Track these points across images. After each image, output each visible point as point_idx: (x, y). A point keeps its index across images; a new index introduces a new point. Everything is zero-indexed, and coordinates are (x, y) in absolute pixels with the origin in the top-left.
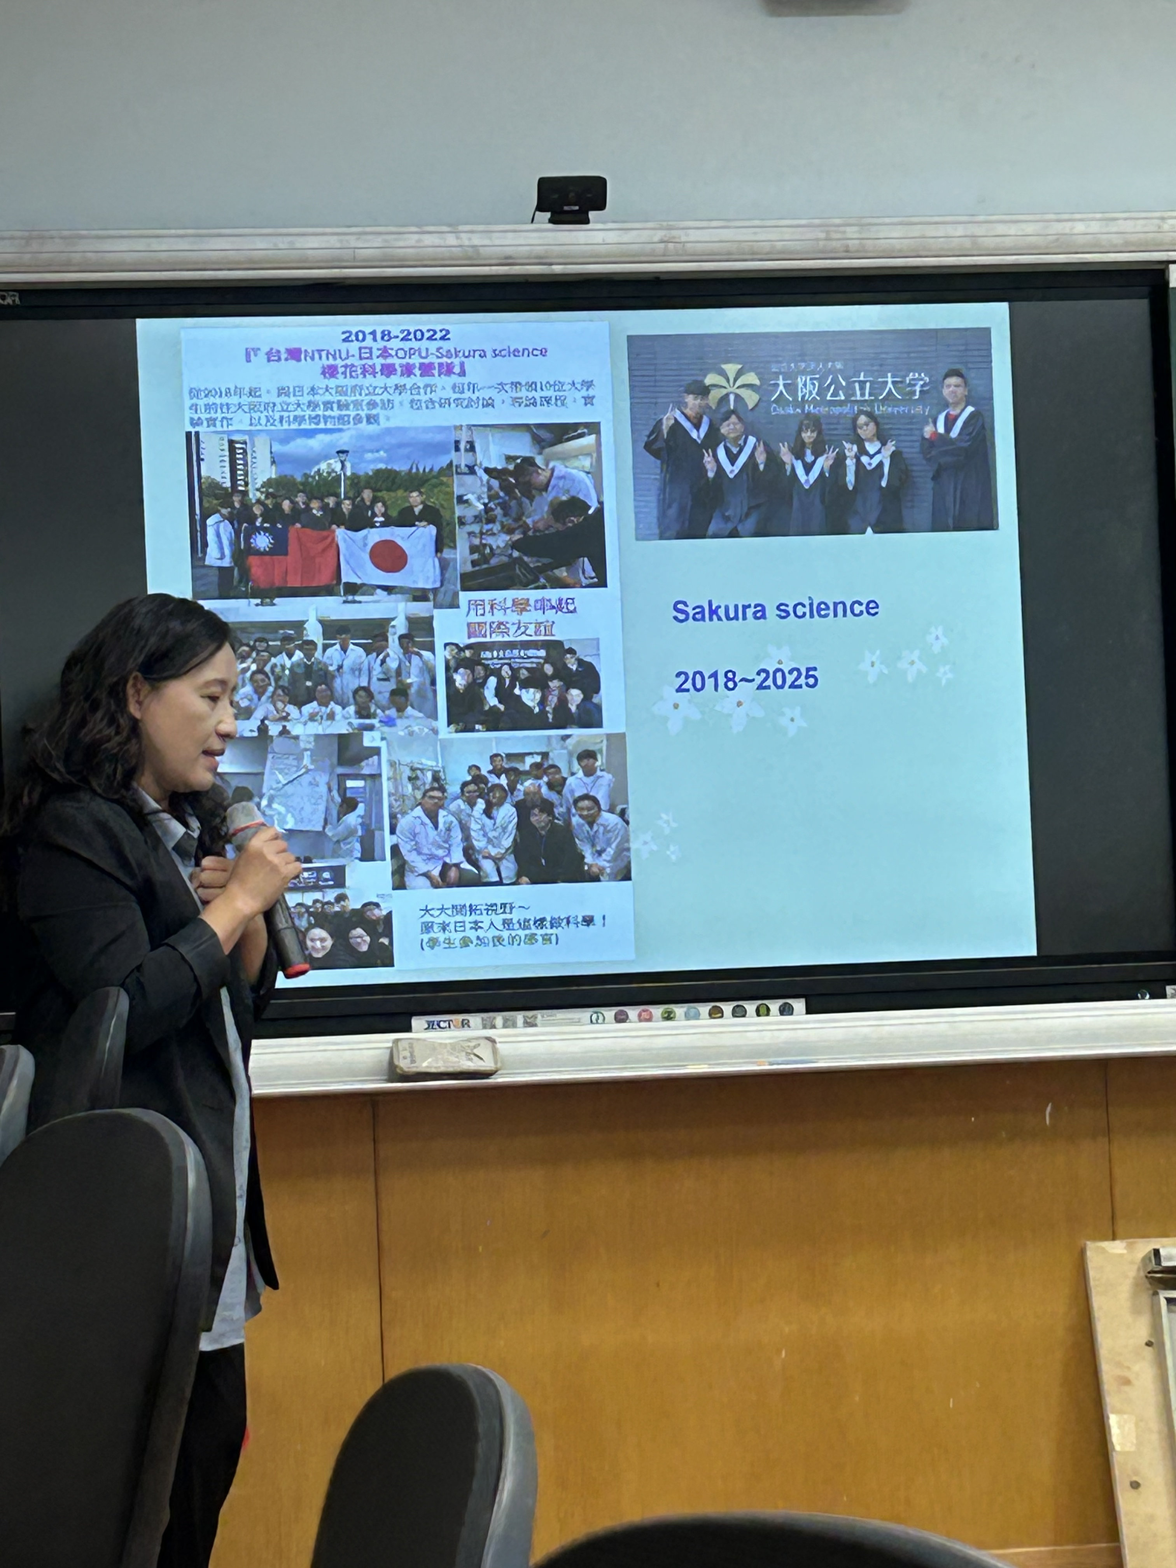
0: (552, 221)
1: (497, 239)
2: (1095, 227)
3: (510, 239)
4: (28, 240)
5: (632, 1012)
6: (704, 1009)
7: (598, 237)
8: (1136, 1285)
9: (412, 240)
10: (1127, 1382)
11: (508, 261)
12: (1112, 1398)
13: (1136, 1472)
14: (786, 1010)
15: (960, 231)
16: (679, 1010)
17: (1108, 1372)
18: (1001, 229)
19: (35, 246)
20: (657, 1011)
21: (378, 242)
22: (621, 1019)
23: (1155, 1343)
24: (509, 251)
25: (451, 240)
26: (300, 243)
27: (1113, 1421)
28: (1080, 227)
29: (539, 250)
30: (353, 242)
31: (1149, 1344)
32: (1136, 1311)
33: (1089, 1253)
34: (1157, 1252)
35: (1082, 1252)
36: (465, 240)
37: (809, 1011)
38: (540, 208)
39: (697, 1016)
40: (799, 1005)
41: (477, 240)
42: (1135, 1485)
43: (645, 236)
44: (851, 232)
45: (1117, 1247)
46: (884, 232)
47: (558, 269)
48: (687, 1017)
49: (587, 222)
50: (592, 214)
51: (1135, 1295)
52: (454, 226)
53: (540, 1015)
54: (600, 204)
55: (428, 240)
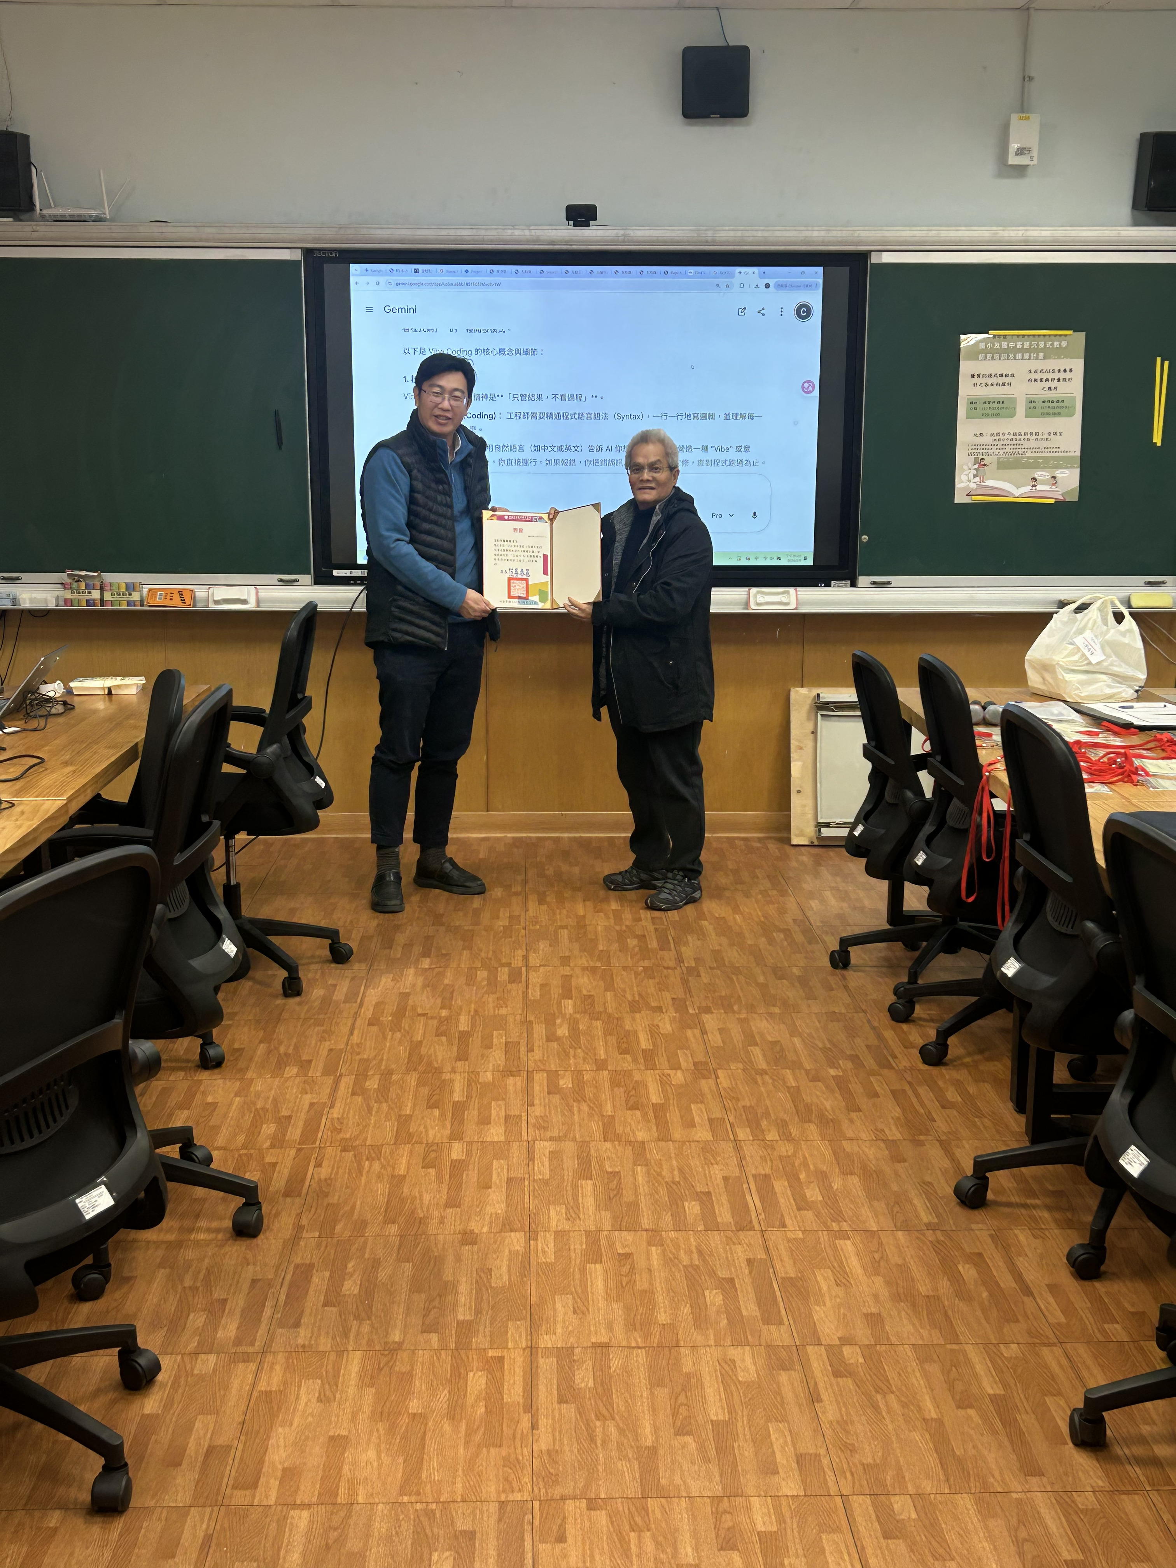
0: (575, 225)
1: (544, 233)
2: (823, 234)
3: (554, 233)
4: (340, 228)
7: (595, 233)
8: (811, 707)
9: (509, 232)
10: (801, 748)
11: (552, 243)
12: (793, 755)
13: (799, 787)
15: (759, 234)
17: (794, 743)
18: (778, 234)
19: (343, 231)
21: (494, 233)
23: (814, 733)
24: (549, 238)
25: (527, 233)
26: (461, 232)
27: (793, 762)
28: (816, 234)
29: (566, 238)
31: (813, 733)
32: (809, 719)
33: (792, 693)
34: (818, 695)
35: (789, 691)
36: (533, 233)
38: (568, 219)
41: (538, 233)
42: (799, 792)
43: (613, 233)
44: (710, 233)
45: (803, 691)
46: (723, 234)
47: (575, 247)
50: (591, 222)
51: (809, 712)
52: (528, 227)
54: (595, 219)
55: (517, 233)
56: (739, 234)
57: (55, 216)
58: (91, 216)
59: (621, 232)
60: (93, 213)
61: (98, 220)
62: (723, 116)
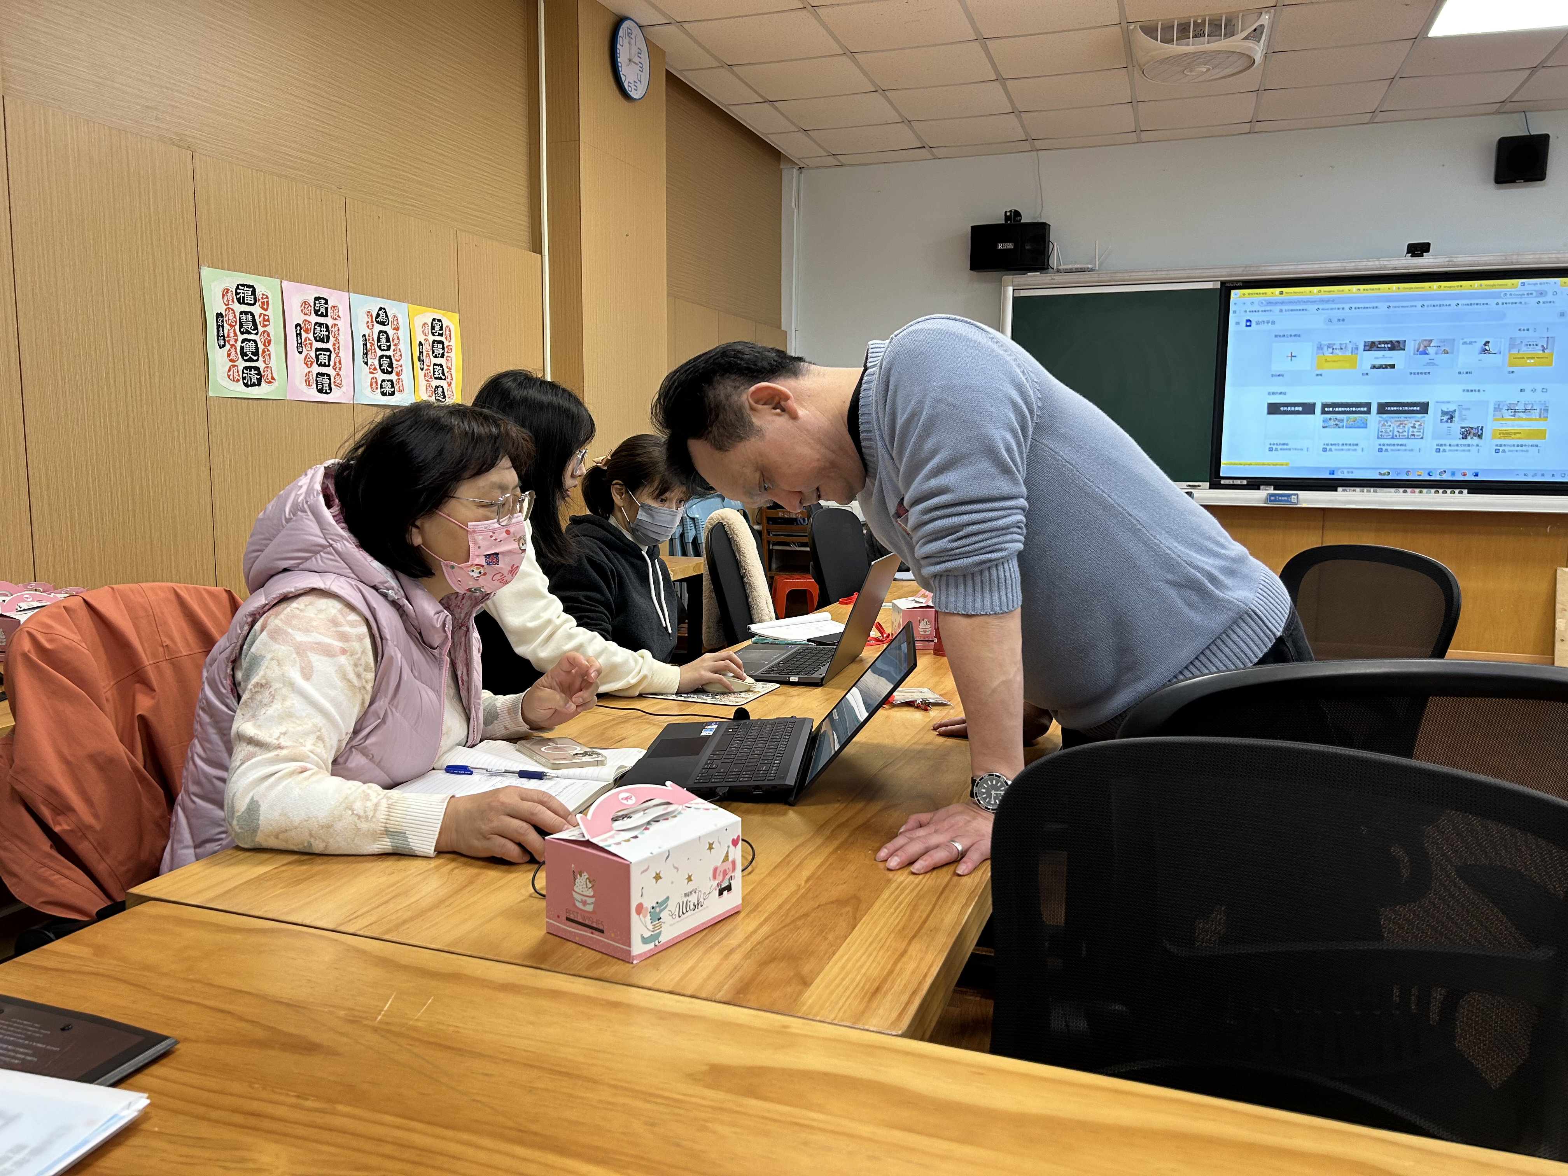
0: (1411, 256)
1: (1392, 262)
3: (1397, 262)
4: (1246, 267)
5: (1409, 490)
6: (1433, 490)
7: (1427, 261)
9: (1364, 263)
10: (1565, 610)
11: (1395, 269)
12: (1558, 614)
13: (1563, 636)
14: (1461, 493)
15: (1554, 256)
16: (1425, 490)
17: (1559, 606)
19: (1248, 269)
20: (1417, 490)
21: (1353, 264)
22: (1405, 492)
24: (1395, 266)
25: (1377, 263)
26: (1328, 265)
27: (1558, 621)
29: (1406, 265)
30: (1345, 264)
33: (1558, 571)
35: (1556, 571)
36: (1381, 263)
37: (1468, 493)
38: (1408, 252)
39: (1430, 493)
40: (1465, 491)
41: (1385, 263)
42: (1562, 640)
43: (1441, 260)
44: (1515, 257)
47: (1411, 271)
48: (1427, 493)
49: (1423, 256)
50: (1424, 254)
52: (1378, 259)
53: (1378, 489)
54: (1428, 251)
55: (1370, 263)
56: (1538, 256)
57: (1066, 269)
58: (1088, 268)
59: (1447, 259)
60: (1090, 266)
61: (1092, 270)
62: (1526, 180)
